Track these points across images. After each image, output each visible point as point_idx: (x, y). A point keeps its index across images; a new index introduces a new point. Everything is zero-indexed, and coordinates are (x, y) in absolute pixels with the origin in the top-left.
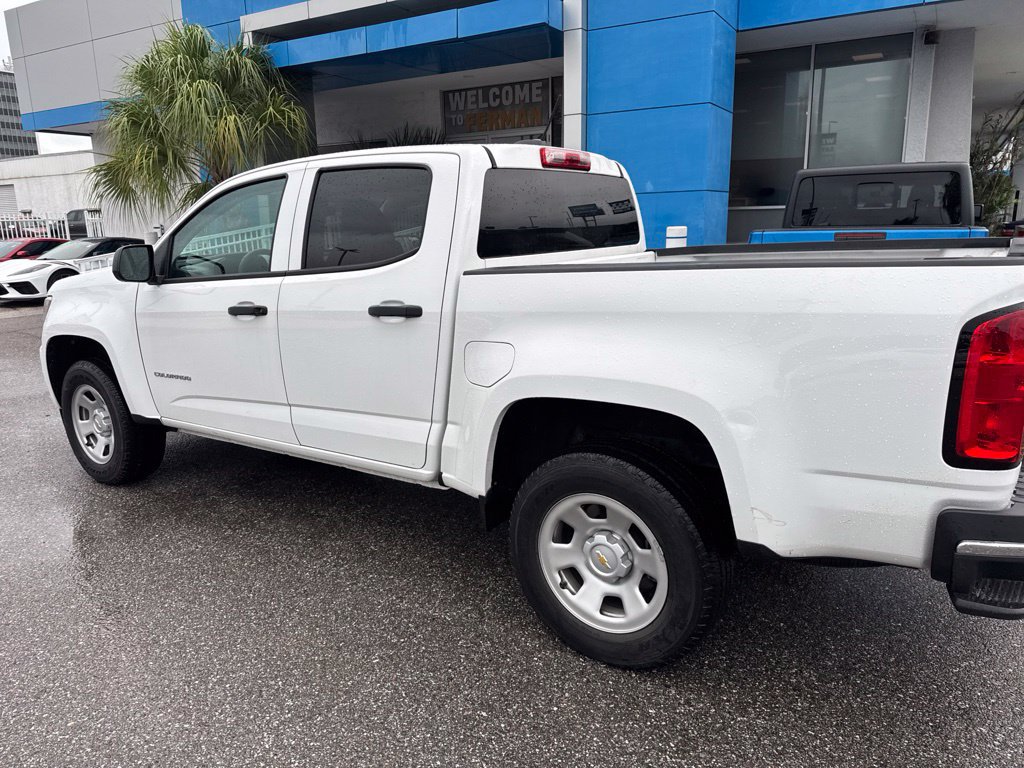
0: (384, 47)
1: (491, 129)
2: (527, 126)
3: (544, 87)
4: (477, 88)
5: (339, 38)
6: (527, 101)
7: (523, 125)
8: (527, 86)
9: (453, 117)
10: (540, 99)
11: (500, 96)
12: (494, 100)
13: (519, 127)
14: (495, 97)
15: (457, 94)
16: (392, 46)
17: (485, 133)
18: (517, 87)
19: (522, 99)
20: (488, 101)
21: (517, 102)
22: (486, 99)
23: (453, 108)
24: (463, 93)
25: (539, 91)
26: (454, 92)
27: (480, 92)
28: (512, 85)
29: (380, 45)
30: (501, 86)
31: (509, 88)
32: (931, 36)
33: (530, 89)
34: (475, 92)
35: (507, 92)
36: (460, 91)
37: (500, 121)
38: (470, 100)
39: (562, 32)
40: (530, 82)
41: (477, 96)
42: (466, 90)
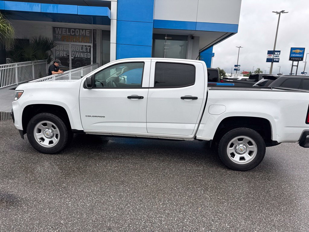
0: (48, 11)
1: (71, 42)
2: (84, 42)
3: (90, 32)
4: (66, 28)
5: (29, 4)
6: (84, 35)
7: (83, 42)
8: (84, 30)
9: (57, 36)
10: (89, 35)
11: (75, 32)
12: (73, 33)
13: (81, 42)
14: (73, 32)
15: (58, 29)
16: (52, 12)
17: (69, 42)
18: (81, 30)
19: (83, 34)
20: (70, 33)
21: (81, 35)
22: (69, 32)
23: (57, 33)
24: (61, 29)
25: (89, 33)
26: (57, 28)
27: (67, 29)
28: (79, 29)
29: (47, 11)
30: (75, 29)
31: (78, 30)
32: (193, 37)
33: (86, 32)
34: (65, 29)
35: (77, 31)
36: (60, 28)
37: (74, 39)
38: (63, 31)
39: (110, 20)
40: (86, 30)
41: (66, 30)
42: (62, 28)
